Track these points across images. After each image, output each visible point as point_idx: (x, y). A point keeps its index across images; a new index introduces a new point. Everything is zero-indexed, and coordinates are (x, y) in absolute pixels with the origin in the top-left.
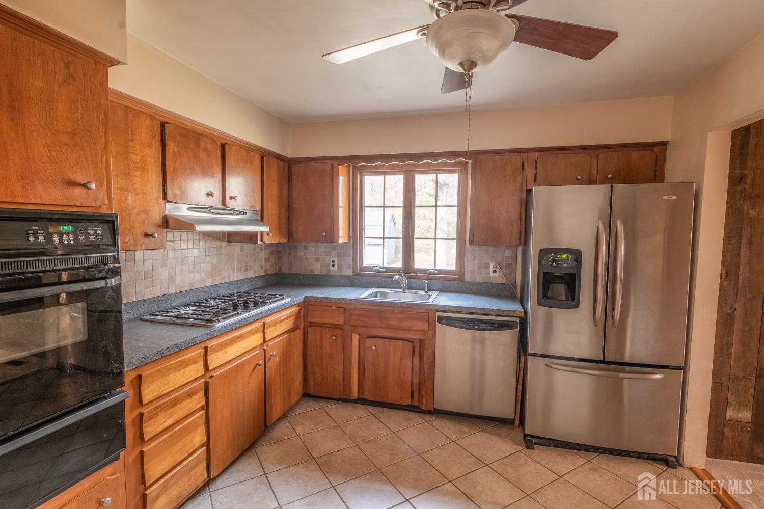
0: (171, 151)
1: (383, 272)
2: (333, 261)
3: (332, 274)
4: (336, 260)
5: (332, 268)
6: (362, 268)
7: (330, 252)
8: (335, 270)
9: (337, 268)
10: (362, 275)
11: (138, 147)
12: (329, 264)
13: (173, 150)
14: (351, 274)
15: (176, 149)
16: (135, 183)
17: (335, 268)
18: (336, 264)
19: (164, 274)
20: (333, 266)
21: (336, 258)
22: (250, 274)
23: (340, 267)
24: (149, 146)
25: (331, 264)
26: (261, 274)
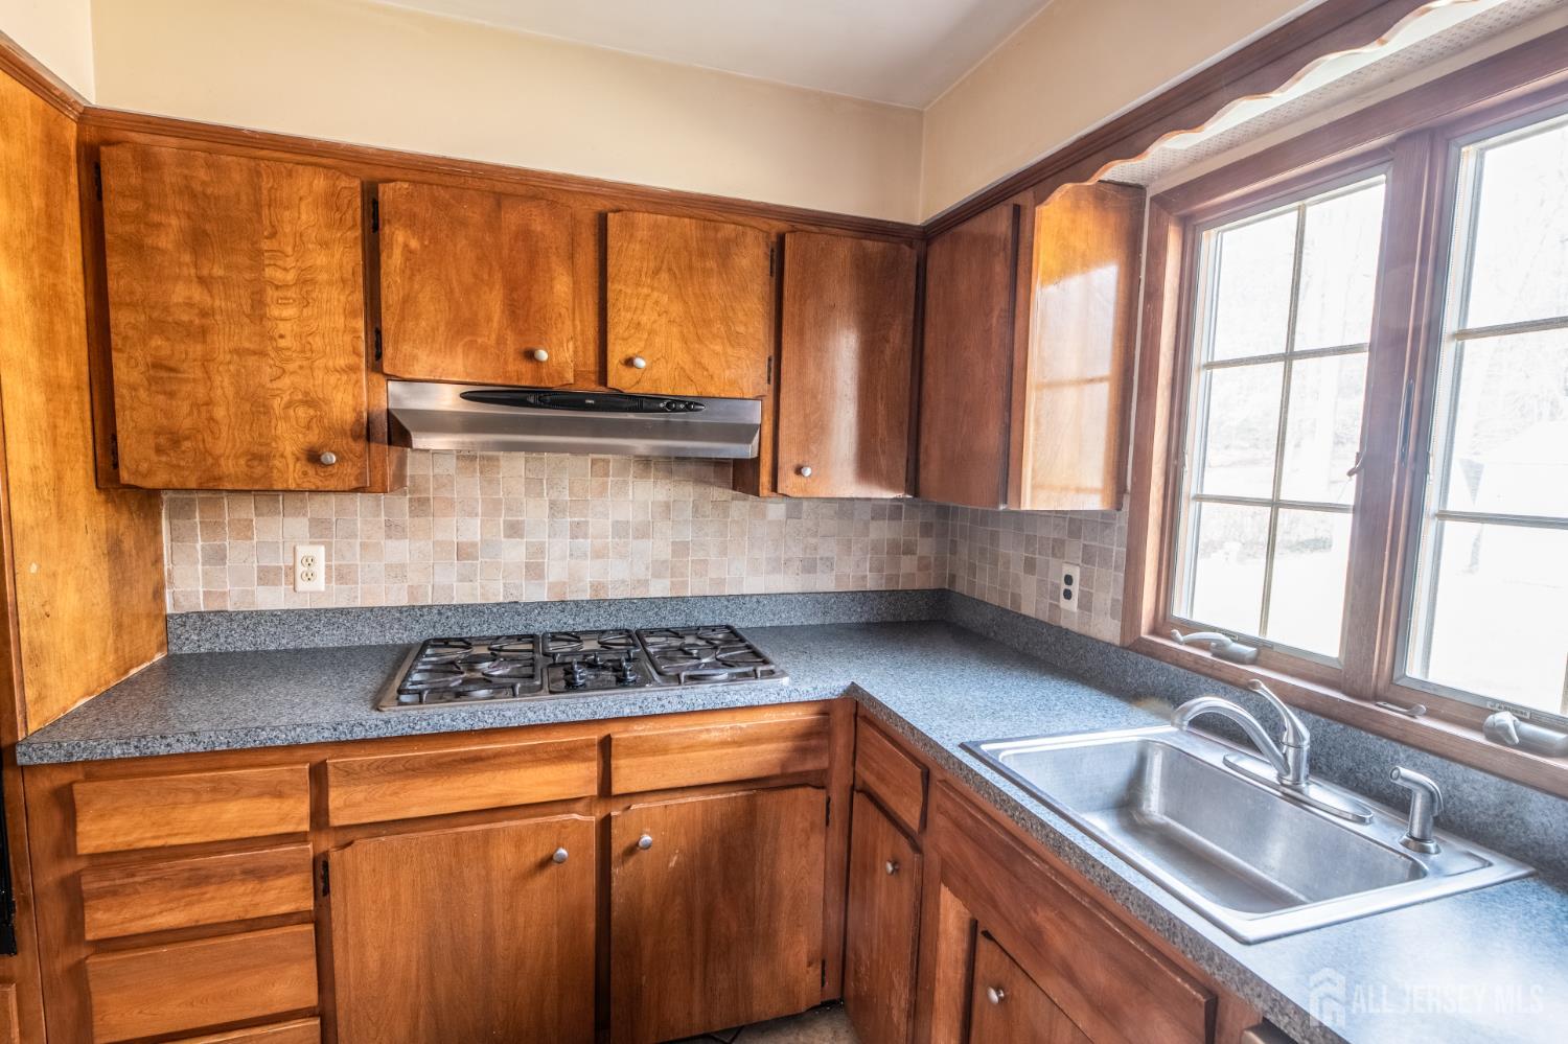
0: (397, 253)
1: (1239, 659)
2: (1069, 580)
3: (1064, 623)
4: (1076, 574)
5: (1064, 603)
6: (1164, 623)
7: (1063, 542)
8: (1073, 613)
9: (1079, 607)
10: (1151, 651)
11: (289, 250)
12: (1058, 588)
13: (406, 246)
14: (1117, 641)
15: (414, 244)
16: (282, 336)
17: (1072, 605)
18: (1075, 588)
19: (514, 553)
20: (1068, 594)
21: (1078, 570)
22: (825, 583)
23: (1086, 604)
24: (325, 244)
25: (1064, 586)
26: (870, 585)
